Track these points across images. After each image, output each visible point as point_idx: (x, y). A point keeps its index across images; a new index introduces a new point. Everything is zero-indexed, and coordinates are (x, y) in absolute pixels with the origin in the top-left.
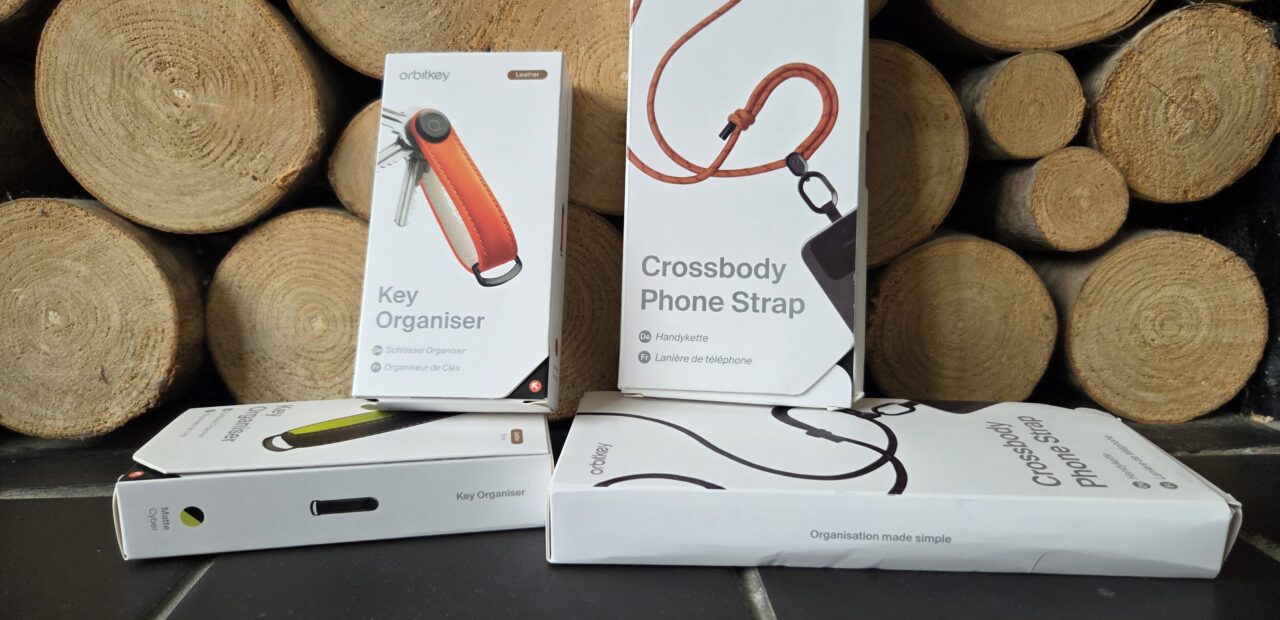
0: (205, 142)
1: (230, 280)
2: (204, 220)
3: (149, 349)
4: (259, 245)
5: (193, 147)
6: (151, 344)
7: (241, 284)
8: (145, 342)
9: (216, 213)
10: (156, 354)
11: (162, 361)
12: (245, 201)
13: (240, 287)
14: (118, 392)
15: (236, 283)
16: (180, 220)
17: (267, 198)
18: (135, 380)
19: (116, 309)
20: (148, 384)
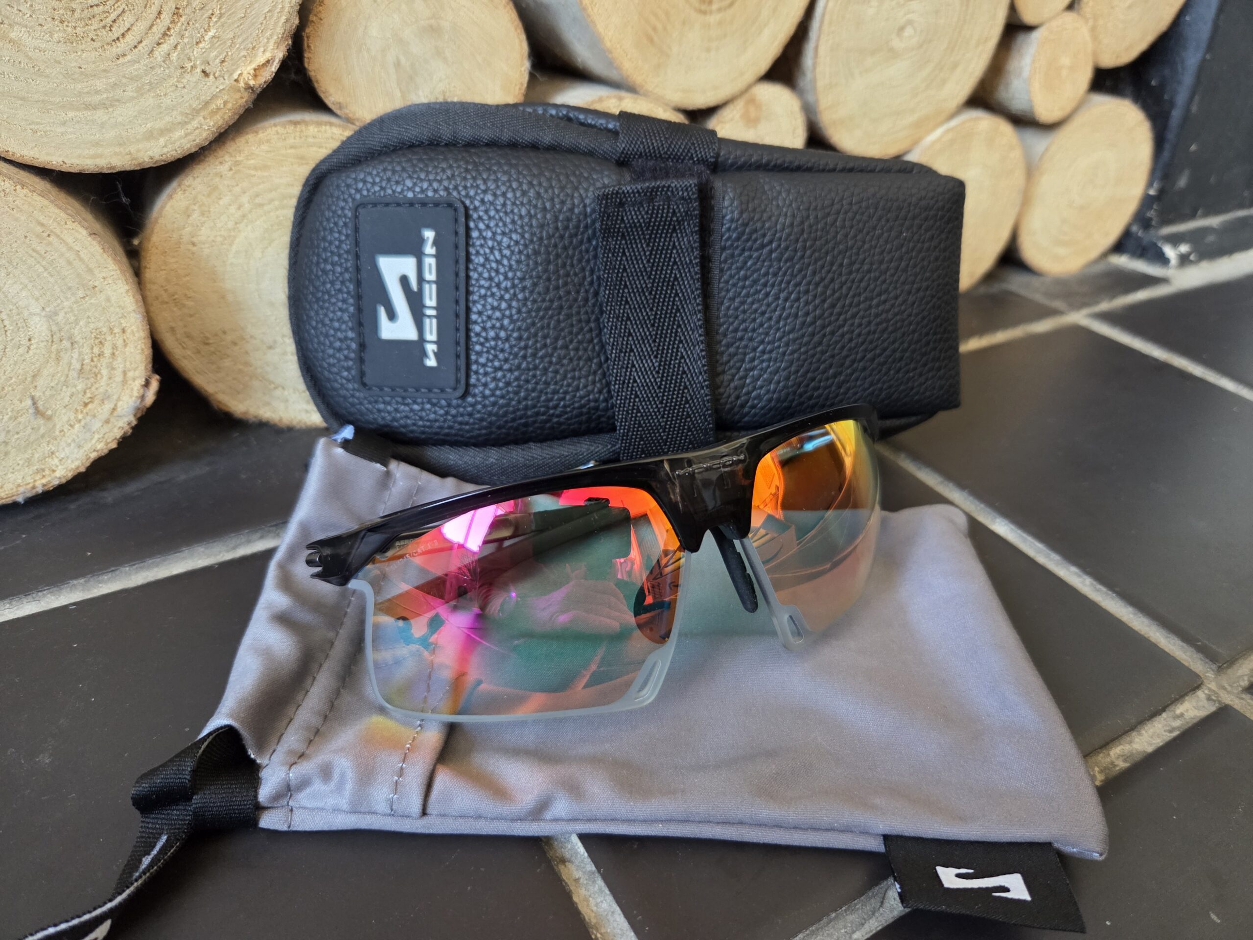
0: (113, 16)
1: (176, 235)
2: (132, 148)
3: (104, 361)
4: (217, 179)
5: (95, 24)
6: (107, 352)
8: (96, 350)
9: (150, 136)
10: (119, 364)
11: (130, 374)
12: (196, 112)
14: (66, 427)
15: (186, 238)
16: (92, 151)
17: (229, 106)
18: (90, 406)
19: (35, 308)
20: (114, 409)
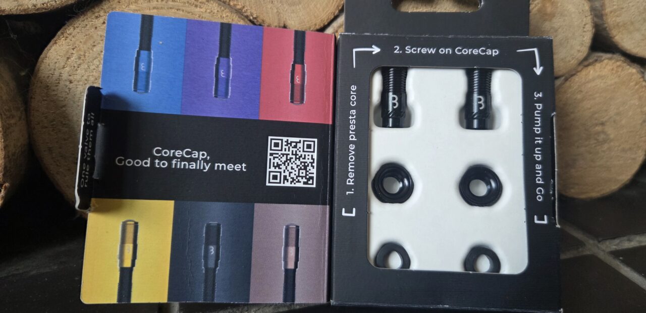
1: (57, 73)
7: (71, 78)
13: (71, 82)
15: (65, 76)
